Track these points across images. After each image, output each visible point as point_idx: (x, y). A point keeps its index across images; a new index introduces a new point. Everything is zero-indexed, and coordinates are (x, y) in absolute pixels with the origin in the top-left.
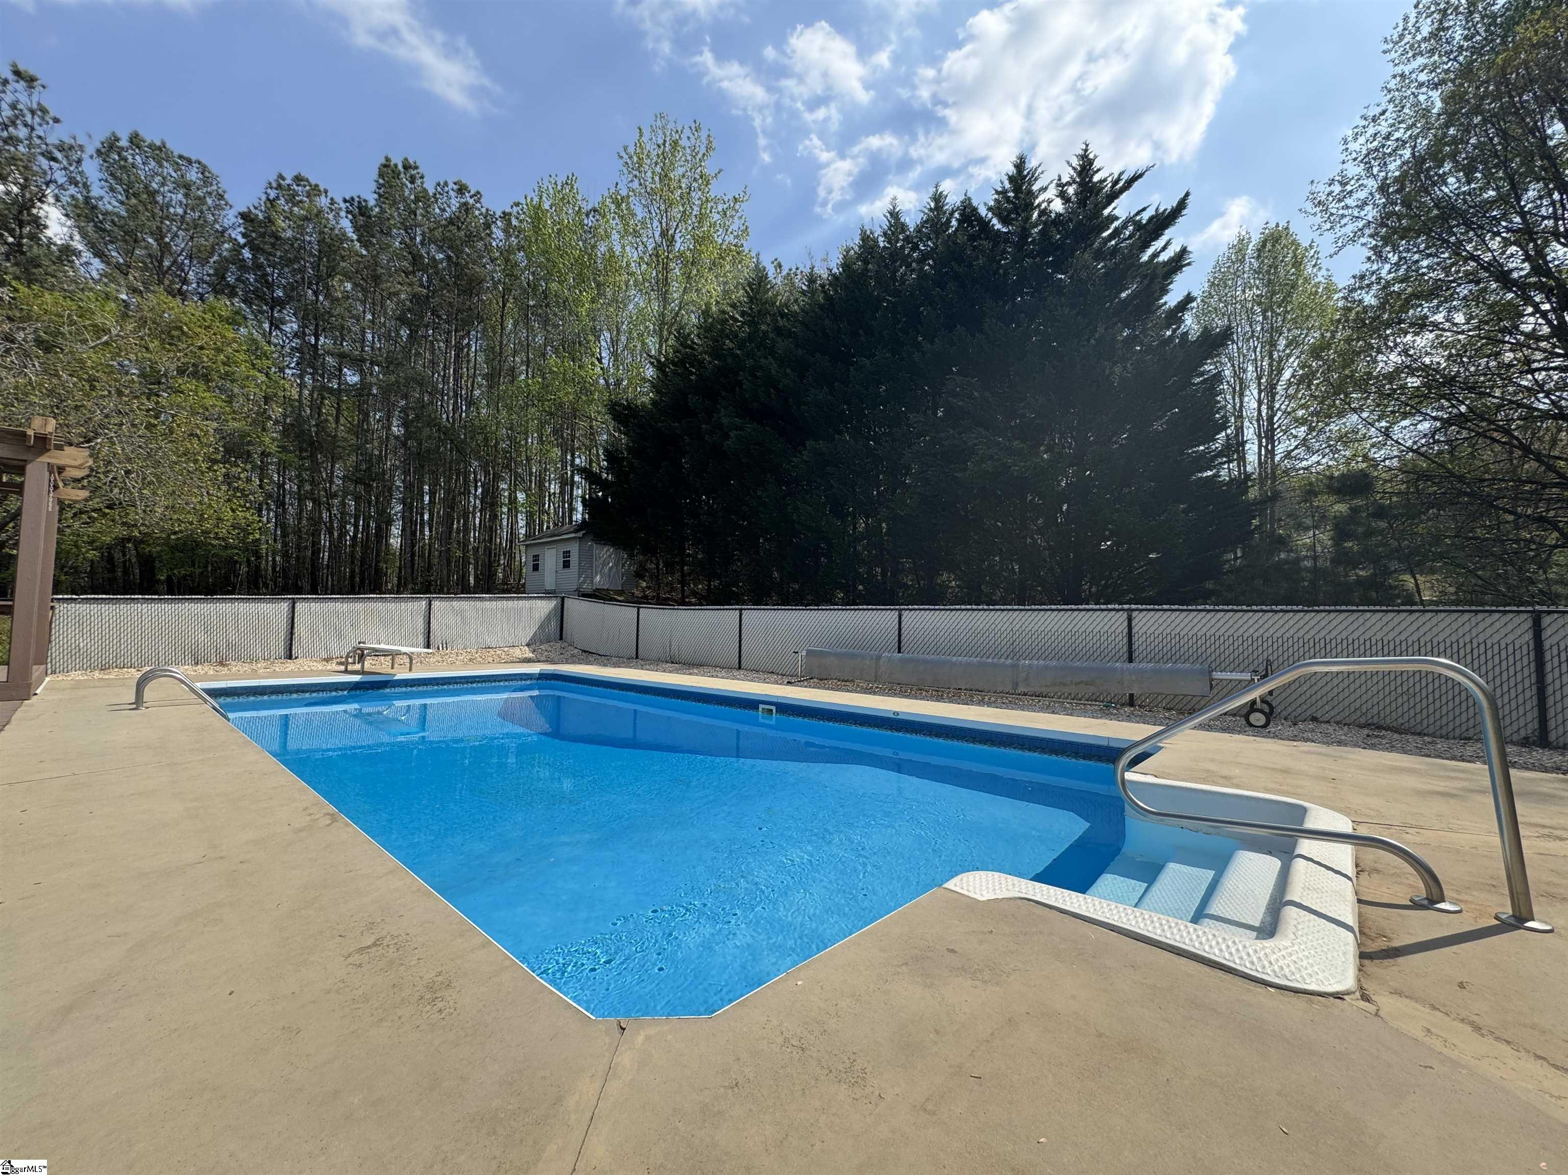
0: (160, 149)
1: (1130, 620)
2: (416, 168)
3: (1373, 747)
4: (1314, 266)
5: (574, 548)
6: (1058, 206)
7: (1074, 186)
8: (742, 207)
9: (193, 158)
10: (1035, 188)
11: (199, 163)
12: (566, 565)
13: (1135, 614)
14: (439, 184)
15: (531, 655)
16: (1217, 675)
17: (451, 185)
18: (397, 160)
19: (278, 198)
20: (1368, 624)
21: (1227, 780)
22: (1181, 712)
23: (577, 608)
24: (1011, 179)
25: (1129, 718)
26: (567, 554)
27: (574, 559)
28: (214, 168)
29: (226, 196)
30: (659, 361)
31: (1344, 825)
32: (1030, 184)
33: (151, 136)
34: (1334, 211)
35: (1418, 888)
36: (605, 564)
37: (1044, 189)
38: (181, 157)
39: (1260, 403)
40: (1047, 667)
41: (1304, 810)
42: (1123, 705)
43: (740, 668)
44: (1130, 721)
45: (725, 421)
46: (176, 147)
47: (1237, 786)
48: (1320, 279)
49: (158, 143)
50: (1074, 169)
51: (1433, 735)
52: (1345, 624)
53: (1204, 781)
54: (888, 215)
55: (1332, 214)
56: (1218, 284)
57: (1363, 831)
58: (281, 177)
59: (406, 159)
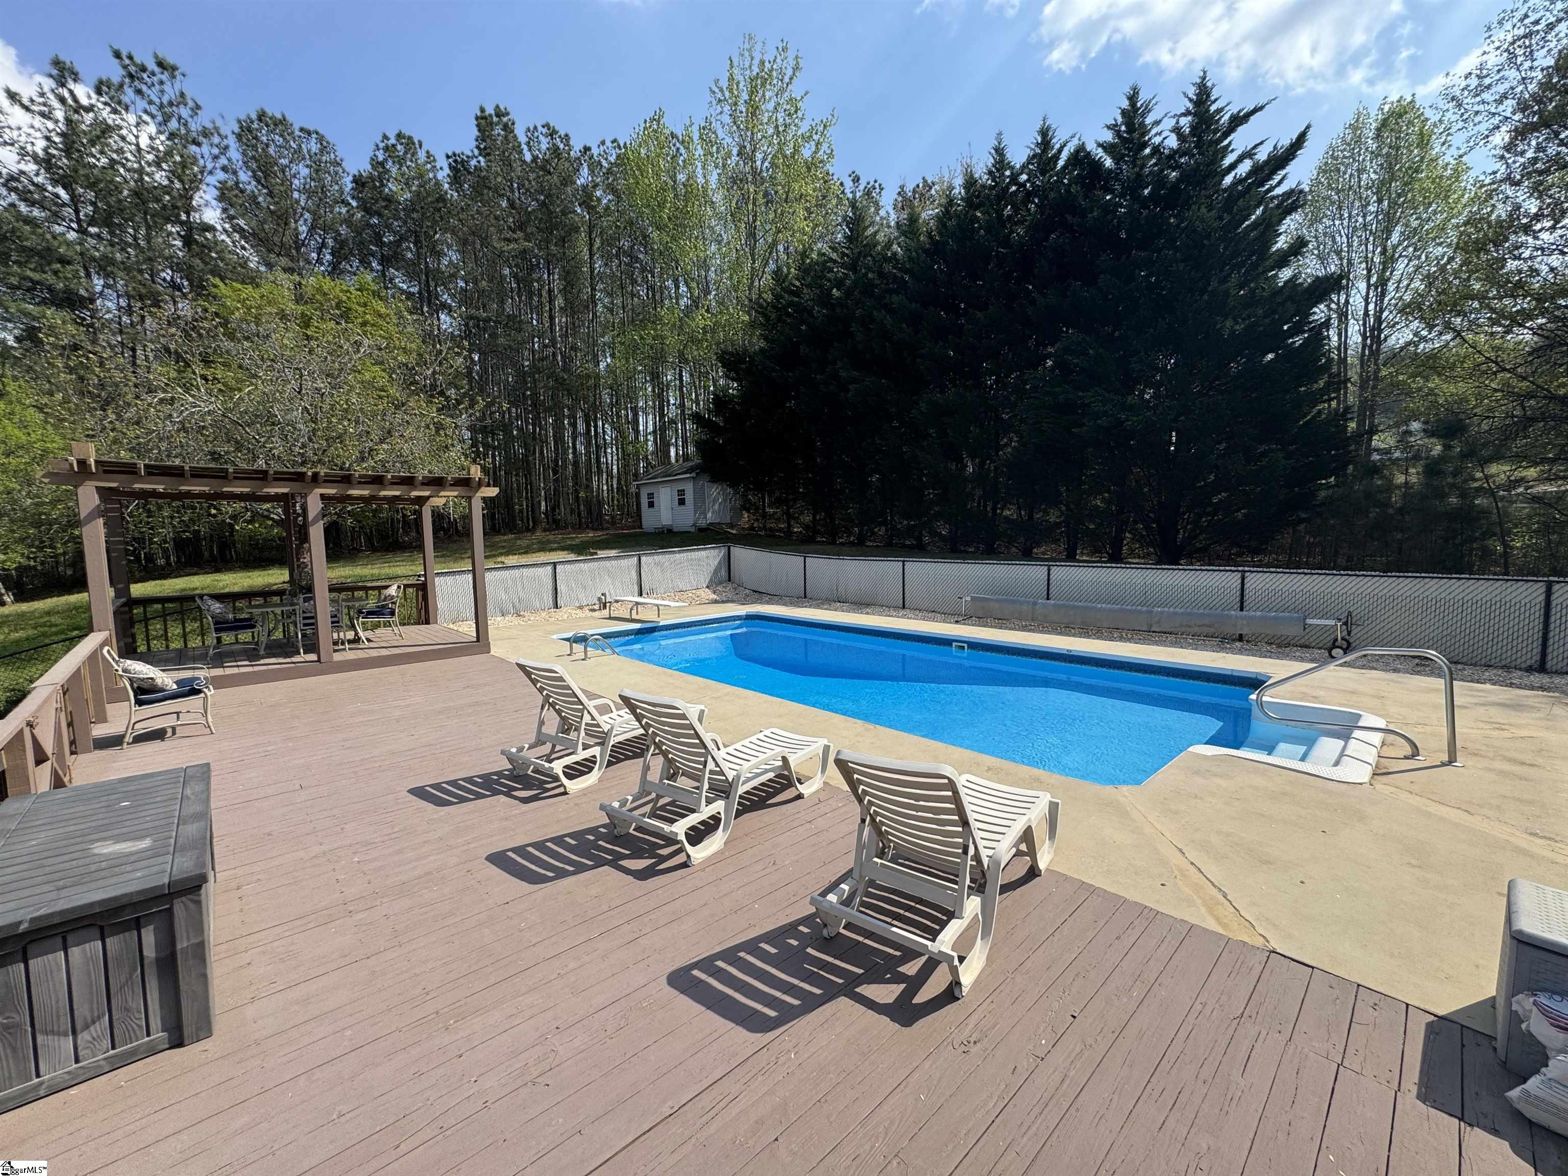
0: (281, 122)
1: (1243, 579)
2: (508, 114)
3: (1418, 673)
4: (1443, 144)
5: (689, 488)
6: (1172, 142)
7: (1190, 118)
8: (830, 131)
9: (312, 129)
10: (1149, 120)
11: (317, 133)
12: (682, 502)
13: (1247, 574)
14: (528, 130)
15: (715, 597)
16: (1309, 621)
17: (540, 129)
18: (490, 110)
19: (386, 160)
20: (1427, 586)
21: (1315, 698)
22: (1279, 646)
23: (742, 554)
24: (1124, 113)
25: (1240, 652)
26: (681, 492)
27: (689, 497)
28: (329, 137)
29: (344, 164)
30: (761, 306)
31: (1381, 723)
32: (1143, 115)
33: (275, 111)
34: (1469, 107)
35: (1408, 750)
36: (715, 501)
37: (1157, 123)
38: (302, 130)
39: (1367, 300)
40: (1175, 614)
41: (1360, 716)
42: (1234, 640)
43: (904, 607)
44: (1241, 654)
45: (843, 374)
46: (297, 122)
47: (1322, 703)
48: (1448, 158)
49: (279, 116)
50: (1191, 100)
51: (1465, 664)
52: (1410, 586)
53: (1301, 700)
54: (993, 151)
55: (1466, 110)
56: (1329, 169)
57: (1391, 727)
58: (385, 137)
59: (497, 106)
